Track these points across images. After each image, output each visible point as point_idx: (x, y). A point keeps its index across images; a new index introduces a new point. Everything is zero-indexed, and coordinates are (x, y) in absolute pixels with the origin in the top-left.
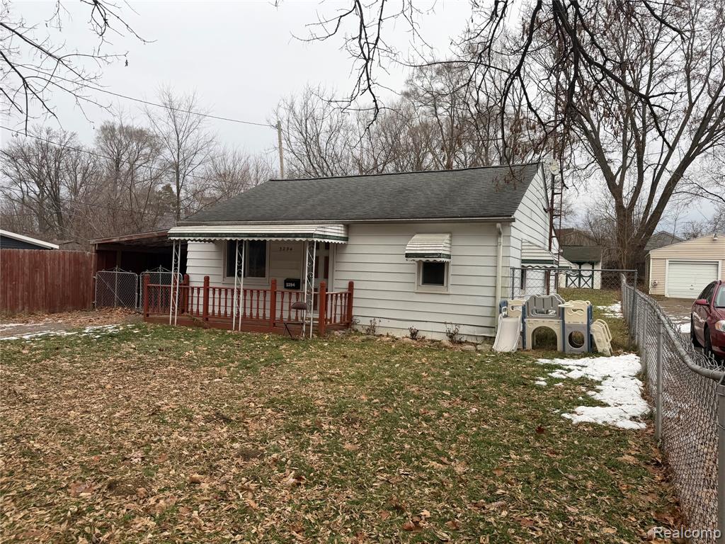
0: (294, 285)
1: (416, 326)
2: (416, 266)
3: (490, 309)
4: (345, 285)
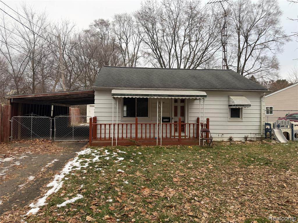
0: (168, 120)
1: (232, 136)
2: (228, 110)
3: (258, 127)
4: (195, 119)
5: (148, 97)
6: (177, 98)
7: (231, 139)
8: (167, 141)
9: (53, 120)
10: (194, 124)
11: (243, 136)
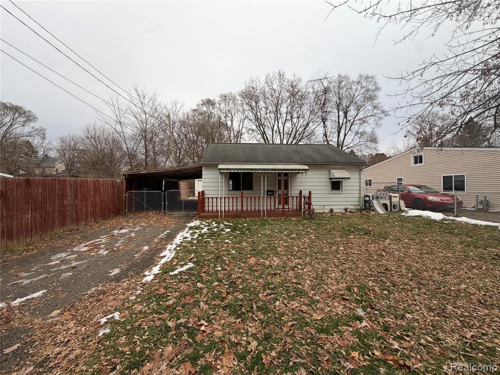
0: (272, 193)
1: (333, 207)
2: (329, 183)
3: (358, 198)
4: (298, 192)
5: (253, 171)
6: (280, 172)
7: (331, 211)
8: (271, 213)
9: (164, 194)
10: (297, 197)
11: (344, 207)
